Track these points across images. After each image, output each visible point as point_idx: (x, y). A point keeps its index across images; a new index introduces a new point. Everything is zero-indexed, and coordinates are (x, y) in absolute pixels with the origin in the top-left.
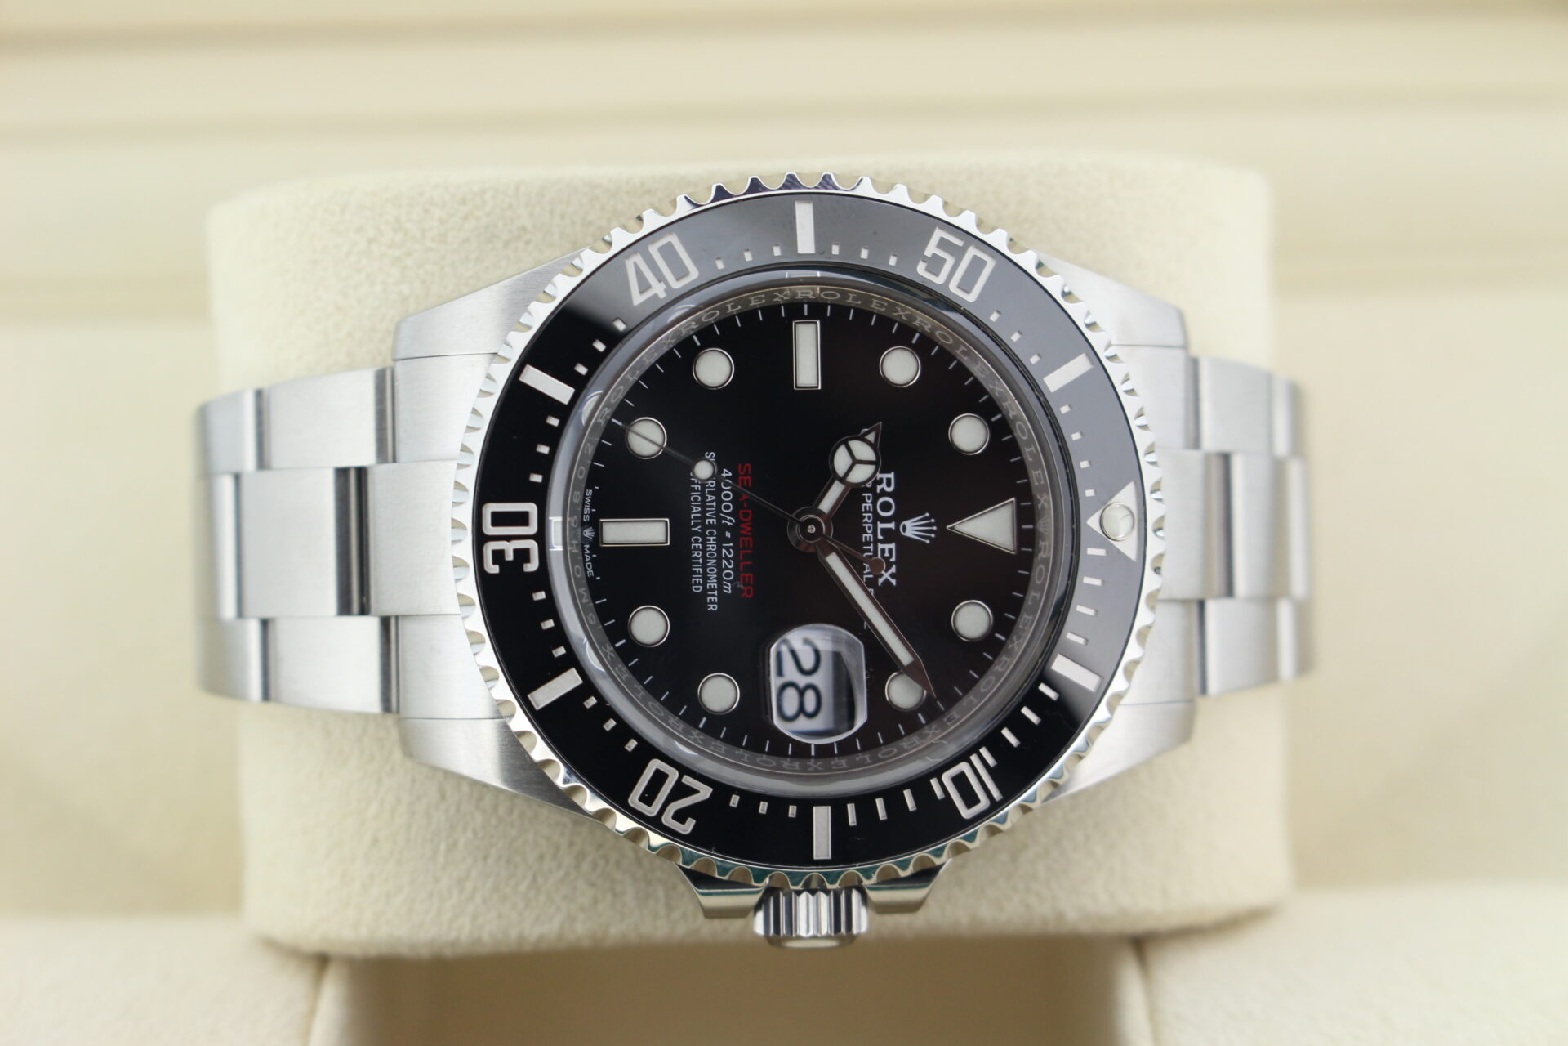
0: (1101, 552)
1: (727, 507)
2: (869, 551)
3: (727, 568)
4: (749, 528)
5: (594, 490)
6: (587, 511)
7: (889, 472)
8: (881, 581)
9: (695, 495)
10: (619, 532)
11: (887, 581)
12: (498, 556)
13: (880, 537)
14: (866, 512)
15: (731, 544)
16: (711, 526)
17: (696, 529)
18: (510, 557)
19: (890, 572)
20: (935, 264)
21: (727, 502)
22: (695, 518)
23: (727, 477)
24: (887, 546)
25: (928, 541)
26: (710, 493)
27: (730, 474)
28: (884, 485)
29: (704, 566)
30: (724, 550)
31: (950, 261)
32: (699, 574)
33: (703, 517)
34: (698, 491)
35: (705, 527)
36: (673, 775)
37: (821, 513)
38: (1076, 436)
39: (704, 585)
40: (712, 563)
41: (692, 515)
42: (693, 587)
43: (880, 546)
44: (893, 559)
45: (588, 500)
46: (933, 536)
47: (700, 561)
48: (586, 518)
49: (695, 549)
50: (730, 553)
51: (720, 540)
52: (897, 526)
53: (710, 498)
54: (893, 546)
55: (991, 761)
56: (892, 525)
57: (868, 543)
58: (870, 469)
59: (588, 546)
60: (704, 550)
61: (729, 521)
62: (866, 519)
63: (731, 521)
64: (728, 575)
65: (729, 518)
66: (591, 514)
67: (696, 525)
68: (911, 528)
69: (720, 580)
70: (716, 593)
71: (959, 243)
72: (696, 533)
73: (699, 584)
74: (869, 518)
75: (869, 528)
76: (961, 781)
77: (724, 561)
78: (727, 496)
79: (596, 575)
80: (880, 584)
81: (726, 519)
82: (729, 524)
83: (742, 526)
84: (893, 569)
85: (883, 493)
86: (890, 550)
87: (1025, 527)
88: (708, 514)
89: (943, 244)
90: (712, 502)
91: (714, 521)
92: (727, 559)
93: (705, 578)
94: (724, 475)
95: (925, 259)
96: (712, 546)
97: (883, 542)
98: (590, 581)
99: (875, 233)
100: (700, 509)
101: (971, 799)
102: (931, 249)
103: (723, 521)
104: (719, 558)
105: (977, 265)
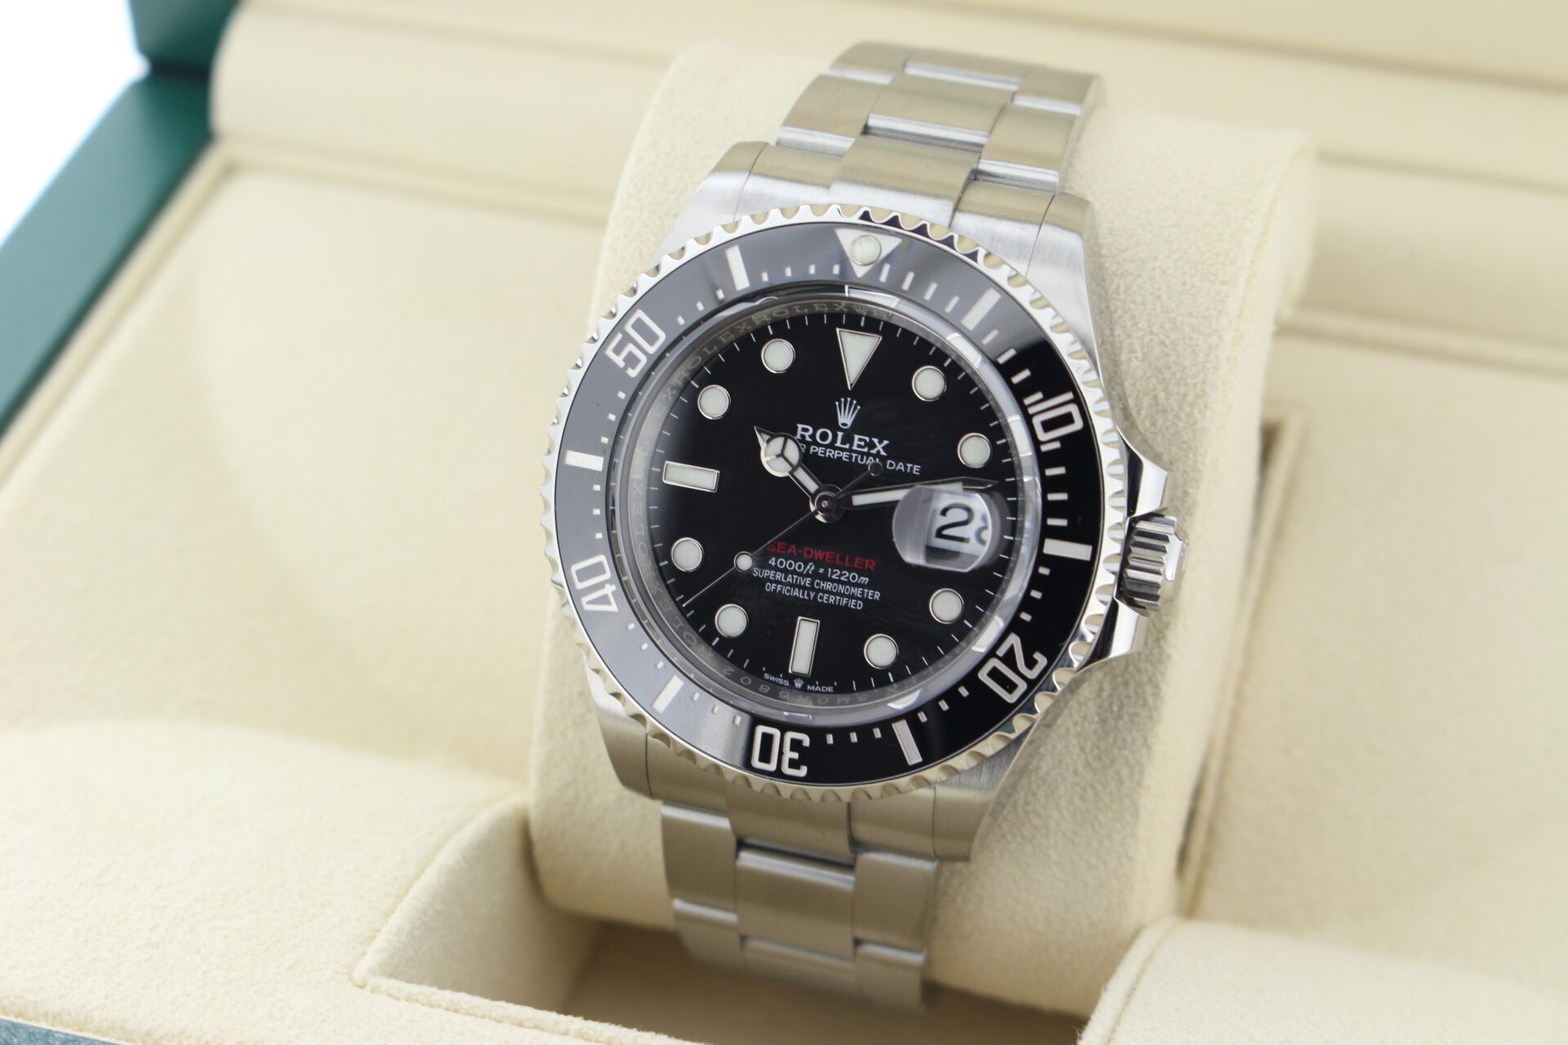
0: (886, 268)
1: (800, 567)
2: (856, 458)
3: (848, 578)
4: (820, 552)
5: (766, 672)
6: (781, 681)
7: (797, 428)
8: (883, 453)
9: (785, 591)
10: (802, 659)
11: (884, 448)
12: (793, 764)
13: (847, 446)
14: (825, 454)
15: (830, 570)
16: (812, 583)
17: (812, 595)
18: (795, 756)
19: (877, 444)
20: (631, 360)
21: (795, 566)
22: (803, 595)
23: (776, 562)
24: (856, 442)
25: (859, 407)
26: (785, 578)
27: (774, 559)
28: (807, 434)
29: (843, 595)
30: (833, 577)
31: (631, 347)
32: (848, 601)
33: (804, 588)
34: (782, 588)
35: (812, 588)
36: (994, 663)
37: (817, 492)
38: (788, 272)
39: (858, 599)
40: (841, 588)
41: (801, 596)
42: (858, 608)
43: (855, 448)
44: (867, 439)
45: (773, 678)
46: (855, 402)
47: (838, 598)
48: (787, 683)
49: (828, 600)
50: (836, 572)
51: (825, 578)
52: (841, 430)
53: (789, 579)
54: (857, 437)
55: (1039, 396)
56: (840, 434)
57: (851, 457)
58: (791, 444)
59: (809, 687)
60: (830, 593)
61: (811, 567)
62: (831, 455)
63: (811, 566)
64: (854, 578)
65: (808, 567)
66: (784, 678)
67: (809, 595)
68: (846, 418)
69: (856, 585)
70: (866, 591)
71: (619, 336)
72: (815, 597)
73: (856, 603)
74: (830, 452)
75: (839, 453)
76: (1048, 426)
77: (842, 579)
78: (791, 565)
79: (833, 685)
80: (885, 454)
81: (809, 570)
82: (813, 568)
83: (816, 558)
84: (876, 441)
85: (813, 436)
86: (860, 440)
87: (862, 324)
88: (802, 584)
89: (617, 351)
90: (793, 578)
91: (808, 580)
92: (841, 575)
93: (852, 597)
94: (773, 564)
95: (626, 368)
96: (828, 586)
97: (851, 445)
98: (837, 691)
99: (598, 405)
100: (797, 590)
101: (1067, 419)
102: (619, 361)
103: (810, 572)
104: (839, 582)
105: (640, 326)
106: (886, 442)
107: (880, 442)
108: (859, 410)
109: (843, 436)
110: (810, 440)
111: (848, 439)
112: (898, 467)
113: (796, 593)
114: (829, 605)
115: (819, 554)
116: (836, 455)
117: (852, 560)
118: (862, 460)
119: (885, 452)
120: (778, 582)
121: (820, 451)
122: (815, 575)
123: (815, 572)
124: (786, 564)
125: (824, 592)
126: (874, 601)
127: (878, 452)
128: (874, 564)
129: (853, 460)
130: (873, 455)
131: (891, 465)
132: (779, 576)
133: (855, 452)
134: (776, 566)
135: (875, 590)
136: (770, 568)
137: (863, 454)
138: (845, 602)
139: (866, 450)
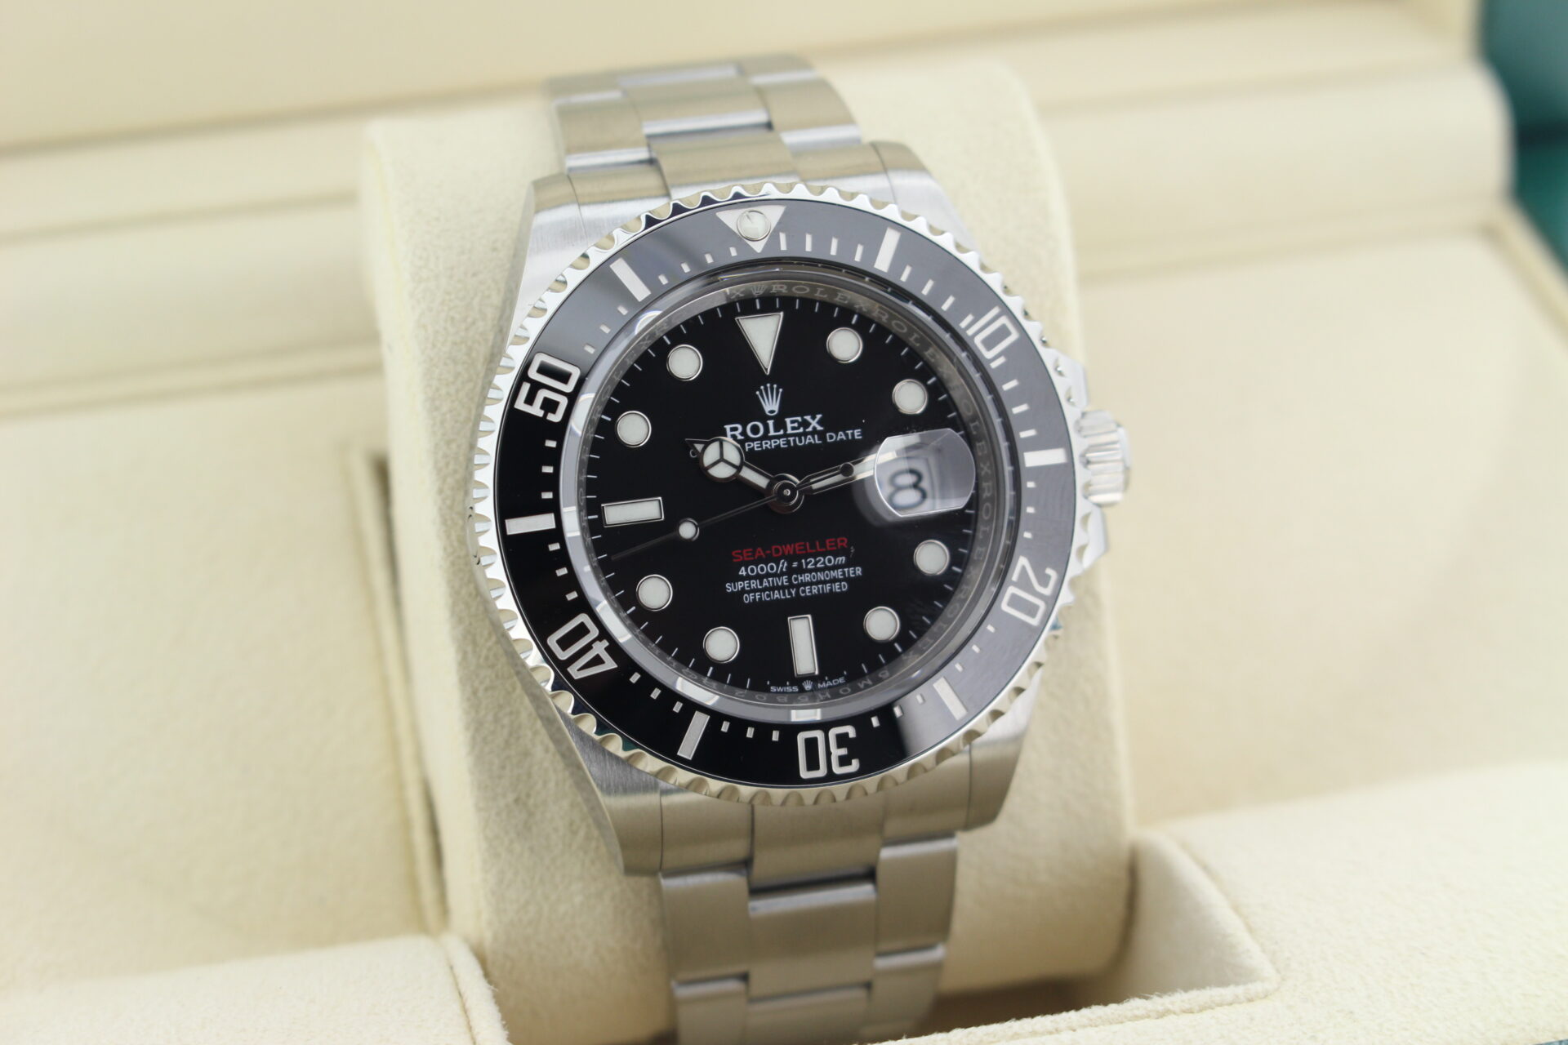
106: (819, 416)
107: (814, 418)
108: (782, 393)
109: (775, 424)
110: (743, 438)
111: (780, 424)
112: (839, 437)
113: (777, 595)
114: (814, 597)
115: (789, 549)
116: (773, 445)
117: (823, 545)
118: (801, 441)
119: (821, 426)
120: (755, 591)
121: (756, 446)
122: (790, 572)
123: (789, 567)
124: (757, 570)
125: (805, 584)
126: (857, 578)
127: (814, 428)
128: (846, 540)
129: (792, 444)
130: (809, 433)
131: (831, 437)
132: (754, 584)
133: (791, 435)
134: (747, 574)
135: (855, 567)
136: (743, 579)
137: (799, 435)
138: (828, 588)
139: (801, 430)
